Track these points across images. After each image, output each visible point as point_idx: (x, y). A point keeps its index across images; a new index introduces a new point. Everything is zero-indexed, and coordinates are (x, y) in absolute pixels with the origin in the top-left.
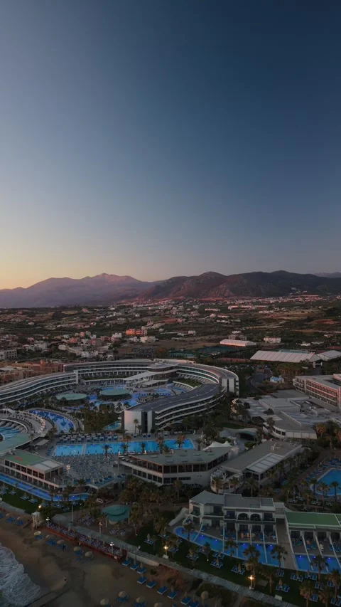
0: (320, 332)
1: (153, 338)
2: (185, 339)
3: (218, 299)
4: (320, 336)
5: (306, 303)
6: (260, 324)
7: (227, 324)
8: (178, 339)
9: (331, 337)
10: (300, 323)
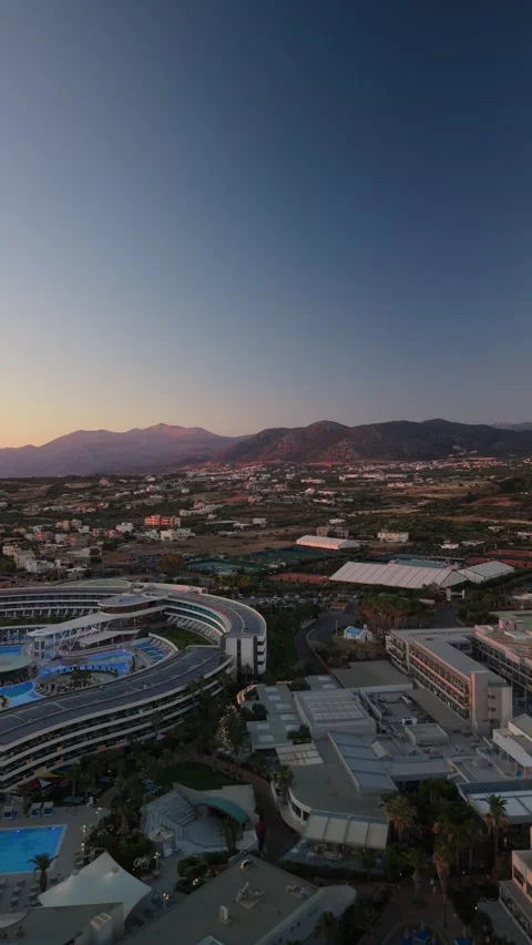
0: (484, 520)
1: (186, 532)
2: (242, 534)
3: (335, 463)
4: (480, 528)
5: (474, 469)
6: (387, 505)
7: (329, 505)
8: (229, 533)
9: (501, 530)
10: (453, 505)
